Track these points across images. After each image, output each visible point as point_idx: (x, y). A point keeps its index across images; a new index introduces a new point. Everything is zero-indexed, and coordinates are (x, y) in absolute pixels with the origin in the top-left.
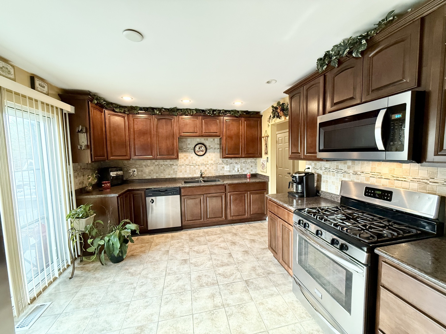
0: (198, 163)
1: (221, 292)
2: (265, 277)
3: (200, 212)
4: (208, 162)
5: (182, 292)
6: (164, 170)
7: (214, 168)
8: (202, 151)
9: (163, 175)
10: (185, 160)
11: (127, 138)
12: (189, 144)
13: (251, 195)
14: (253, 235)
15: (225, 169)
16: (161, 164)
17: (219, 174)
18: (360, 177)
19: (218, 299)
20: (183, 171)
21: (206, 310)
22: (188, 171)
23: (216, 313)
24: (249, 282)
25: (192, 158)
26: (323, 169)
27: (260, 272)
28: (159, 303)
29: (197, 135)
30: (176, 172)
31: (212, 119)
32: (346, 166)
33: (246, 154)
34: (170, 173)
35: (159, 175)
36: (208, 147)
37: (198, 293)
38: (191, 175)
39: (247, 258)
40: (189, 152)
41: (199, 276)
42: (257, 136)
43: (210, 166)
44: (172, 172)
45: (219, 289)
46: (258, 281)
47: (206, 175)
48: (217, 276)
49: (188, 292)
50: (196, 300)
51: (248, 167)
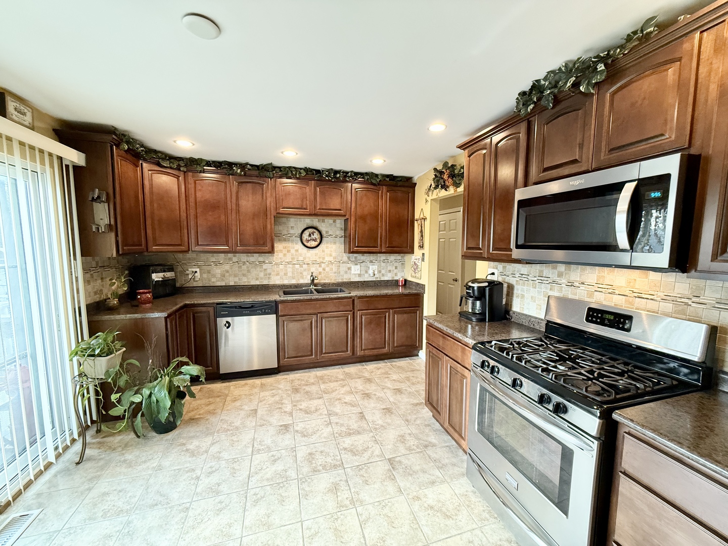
0: (307, 261)
1: (348, 479)
2: (421, 452)
3: (310, 344)
4: (324, 258)
5: (282, 482)
6: (249, 271)
7: (335, 269)
8: (315, 240)
9: (246, 280)
10: (285, 255)
11: (184, 215)
12: (292, 227)
13: (396, 316)
14: (399, 381)
15: (353, 272)
16: (242, 261)
17: (343, 279)
18: (578, 291)
19: (344, 492)
20: (282, 274)
21: (325, 513)
22: (290, 274)
23: (342, 517)
24: (395, 461)
25: (297, 251)
26: (517, 276)
27: (412, 443)
28: (241, 504)
29: (308, 213)
30: (270, 274)
31: (332, 187)
32: (556, 272)
33: (388, 247)
34: (258, 276)
35: (239, 280)
36: (324, 233)
37: (309, 483)
38: (295, 280)
39: (390, 421)
40: (293, 241)
41: (310, 454)
42: (407, 218)
43: (328, 266)
44: (262, 275)
45: (344, 475)
46: (409, 459)
47: (320, 280)
48: (340, 452)
49: (293, 481)
50: (307, 495)
51: (390, 268)
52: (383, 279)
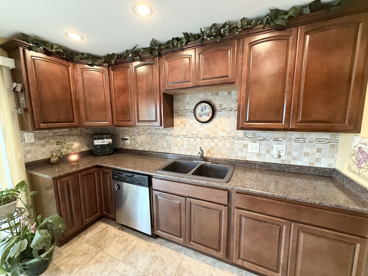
0: (200, 135)
3: (179, 225)
4: (216, 133)
6: (157, 141)
7: (228, 145)
8: (207, 114)
9: (155, 148)
10: (182, 129)
12: (188, 103)
13: (302, 235)
15: (249, 150)
16: (153, 132)
17: (237, 157)
20: (179, 145)
22: (185, 146)
25: (191, 125)
30: (171, 145)
31: (218, 49)
33: (300, 122)
34: (163, 145)
35: (151, 147)
36: (217, 107)
38: (189, 152)
40: (188, 116)
43: (221, 142)
44: (165, 145)
47: (212, 155)
51: (306, 150)
52: (293, 163)
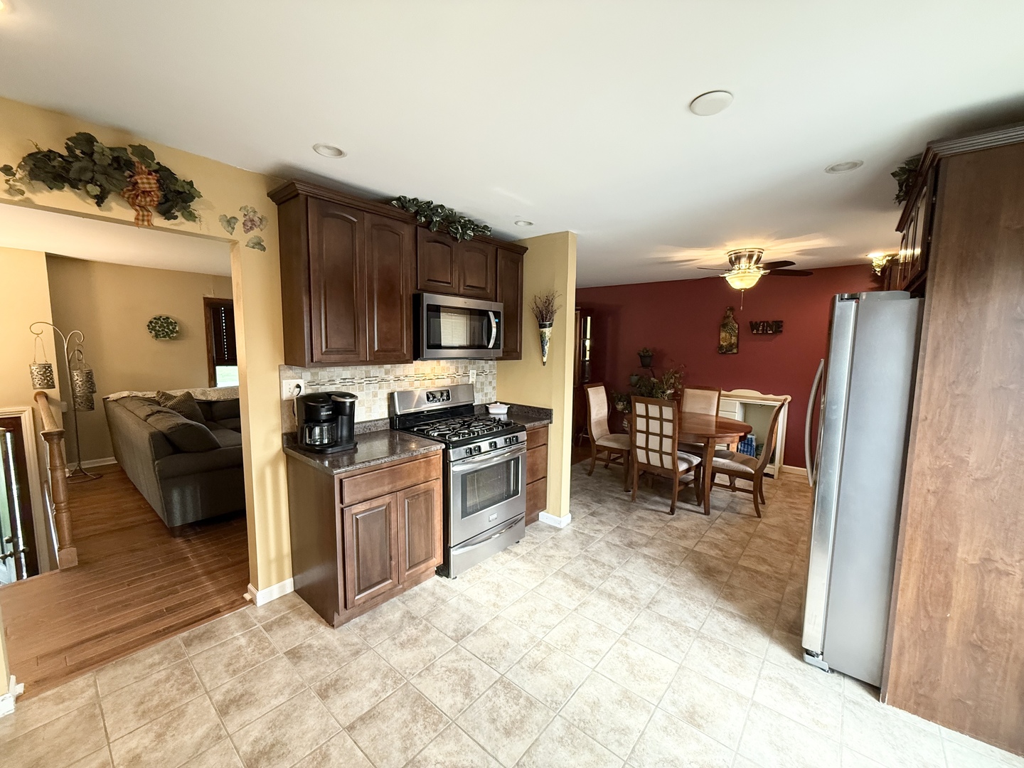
1: (515, 662)
5: (578, 727)
18: (403, 383)
19: (534, 657)
21: (569, 657)
23: (559, 643)
37: (552, 696)
41: (508, 733)
45: (512, 669)
49: (566, 716)
50: (567, 686)
